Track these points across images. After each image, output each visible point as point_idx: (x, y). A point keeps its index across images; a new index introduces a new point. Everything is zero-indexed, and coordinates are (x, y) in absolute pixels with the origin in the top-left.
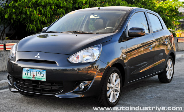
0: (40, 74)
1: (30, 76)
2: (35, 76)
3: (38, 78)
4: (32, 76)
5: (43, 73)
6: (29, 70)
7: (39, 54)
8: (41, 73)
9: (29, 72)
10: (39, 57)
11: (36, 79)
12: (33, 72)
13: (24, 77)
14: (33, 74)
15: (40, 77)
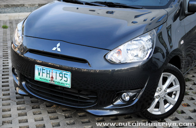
0: (62, 77)
1: (46, 78)
2: (54, 79)
3: (59, 83)
4: (50, 79)
5: (66, 76)
6: (44, 68)
7: (58, 45)
8: (63, 75)
9: (44, 71)
10: (59, 50)
11: (56, 84)
12: (51, 73)
13: (37, 77)
14: (51, 76)
15: (63, 81)
